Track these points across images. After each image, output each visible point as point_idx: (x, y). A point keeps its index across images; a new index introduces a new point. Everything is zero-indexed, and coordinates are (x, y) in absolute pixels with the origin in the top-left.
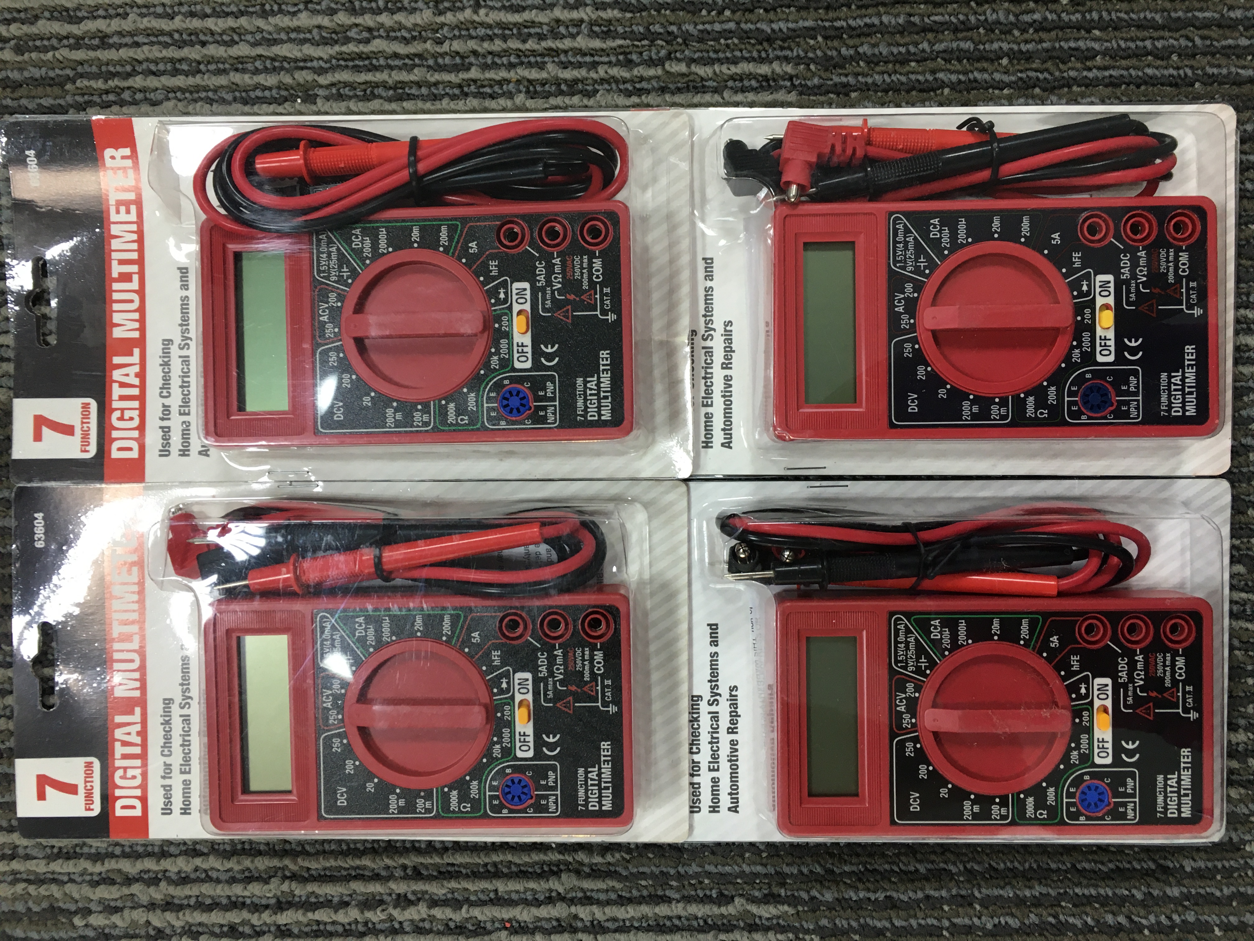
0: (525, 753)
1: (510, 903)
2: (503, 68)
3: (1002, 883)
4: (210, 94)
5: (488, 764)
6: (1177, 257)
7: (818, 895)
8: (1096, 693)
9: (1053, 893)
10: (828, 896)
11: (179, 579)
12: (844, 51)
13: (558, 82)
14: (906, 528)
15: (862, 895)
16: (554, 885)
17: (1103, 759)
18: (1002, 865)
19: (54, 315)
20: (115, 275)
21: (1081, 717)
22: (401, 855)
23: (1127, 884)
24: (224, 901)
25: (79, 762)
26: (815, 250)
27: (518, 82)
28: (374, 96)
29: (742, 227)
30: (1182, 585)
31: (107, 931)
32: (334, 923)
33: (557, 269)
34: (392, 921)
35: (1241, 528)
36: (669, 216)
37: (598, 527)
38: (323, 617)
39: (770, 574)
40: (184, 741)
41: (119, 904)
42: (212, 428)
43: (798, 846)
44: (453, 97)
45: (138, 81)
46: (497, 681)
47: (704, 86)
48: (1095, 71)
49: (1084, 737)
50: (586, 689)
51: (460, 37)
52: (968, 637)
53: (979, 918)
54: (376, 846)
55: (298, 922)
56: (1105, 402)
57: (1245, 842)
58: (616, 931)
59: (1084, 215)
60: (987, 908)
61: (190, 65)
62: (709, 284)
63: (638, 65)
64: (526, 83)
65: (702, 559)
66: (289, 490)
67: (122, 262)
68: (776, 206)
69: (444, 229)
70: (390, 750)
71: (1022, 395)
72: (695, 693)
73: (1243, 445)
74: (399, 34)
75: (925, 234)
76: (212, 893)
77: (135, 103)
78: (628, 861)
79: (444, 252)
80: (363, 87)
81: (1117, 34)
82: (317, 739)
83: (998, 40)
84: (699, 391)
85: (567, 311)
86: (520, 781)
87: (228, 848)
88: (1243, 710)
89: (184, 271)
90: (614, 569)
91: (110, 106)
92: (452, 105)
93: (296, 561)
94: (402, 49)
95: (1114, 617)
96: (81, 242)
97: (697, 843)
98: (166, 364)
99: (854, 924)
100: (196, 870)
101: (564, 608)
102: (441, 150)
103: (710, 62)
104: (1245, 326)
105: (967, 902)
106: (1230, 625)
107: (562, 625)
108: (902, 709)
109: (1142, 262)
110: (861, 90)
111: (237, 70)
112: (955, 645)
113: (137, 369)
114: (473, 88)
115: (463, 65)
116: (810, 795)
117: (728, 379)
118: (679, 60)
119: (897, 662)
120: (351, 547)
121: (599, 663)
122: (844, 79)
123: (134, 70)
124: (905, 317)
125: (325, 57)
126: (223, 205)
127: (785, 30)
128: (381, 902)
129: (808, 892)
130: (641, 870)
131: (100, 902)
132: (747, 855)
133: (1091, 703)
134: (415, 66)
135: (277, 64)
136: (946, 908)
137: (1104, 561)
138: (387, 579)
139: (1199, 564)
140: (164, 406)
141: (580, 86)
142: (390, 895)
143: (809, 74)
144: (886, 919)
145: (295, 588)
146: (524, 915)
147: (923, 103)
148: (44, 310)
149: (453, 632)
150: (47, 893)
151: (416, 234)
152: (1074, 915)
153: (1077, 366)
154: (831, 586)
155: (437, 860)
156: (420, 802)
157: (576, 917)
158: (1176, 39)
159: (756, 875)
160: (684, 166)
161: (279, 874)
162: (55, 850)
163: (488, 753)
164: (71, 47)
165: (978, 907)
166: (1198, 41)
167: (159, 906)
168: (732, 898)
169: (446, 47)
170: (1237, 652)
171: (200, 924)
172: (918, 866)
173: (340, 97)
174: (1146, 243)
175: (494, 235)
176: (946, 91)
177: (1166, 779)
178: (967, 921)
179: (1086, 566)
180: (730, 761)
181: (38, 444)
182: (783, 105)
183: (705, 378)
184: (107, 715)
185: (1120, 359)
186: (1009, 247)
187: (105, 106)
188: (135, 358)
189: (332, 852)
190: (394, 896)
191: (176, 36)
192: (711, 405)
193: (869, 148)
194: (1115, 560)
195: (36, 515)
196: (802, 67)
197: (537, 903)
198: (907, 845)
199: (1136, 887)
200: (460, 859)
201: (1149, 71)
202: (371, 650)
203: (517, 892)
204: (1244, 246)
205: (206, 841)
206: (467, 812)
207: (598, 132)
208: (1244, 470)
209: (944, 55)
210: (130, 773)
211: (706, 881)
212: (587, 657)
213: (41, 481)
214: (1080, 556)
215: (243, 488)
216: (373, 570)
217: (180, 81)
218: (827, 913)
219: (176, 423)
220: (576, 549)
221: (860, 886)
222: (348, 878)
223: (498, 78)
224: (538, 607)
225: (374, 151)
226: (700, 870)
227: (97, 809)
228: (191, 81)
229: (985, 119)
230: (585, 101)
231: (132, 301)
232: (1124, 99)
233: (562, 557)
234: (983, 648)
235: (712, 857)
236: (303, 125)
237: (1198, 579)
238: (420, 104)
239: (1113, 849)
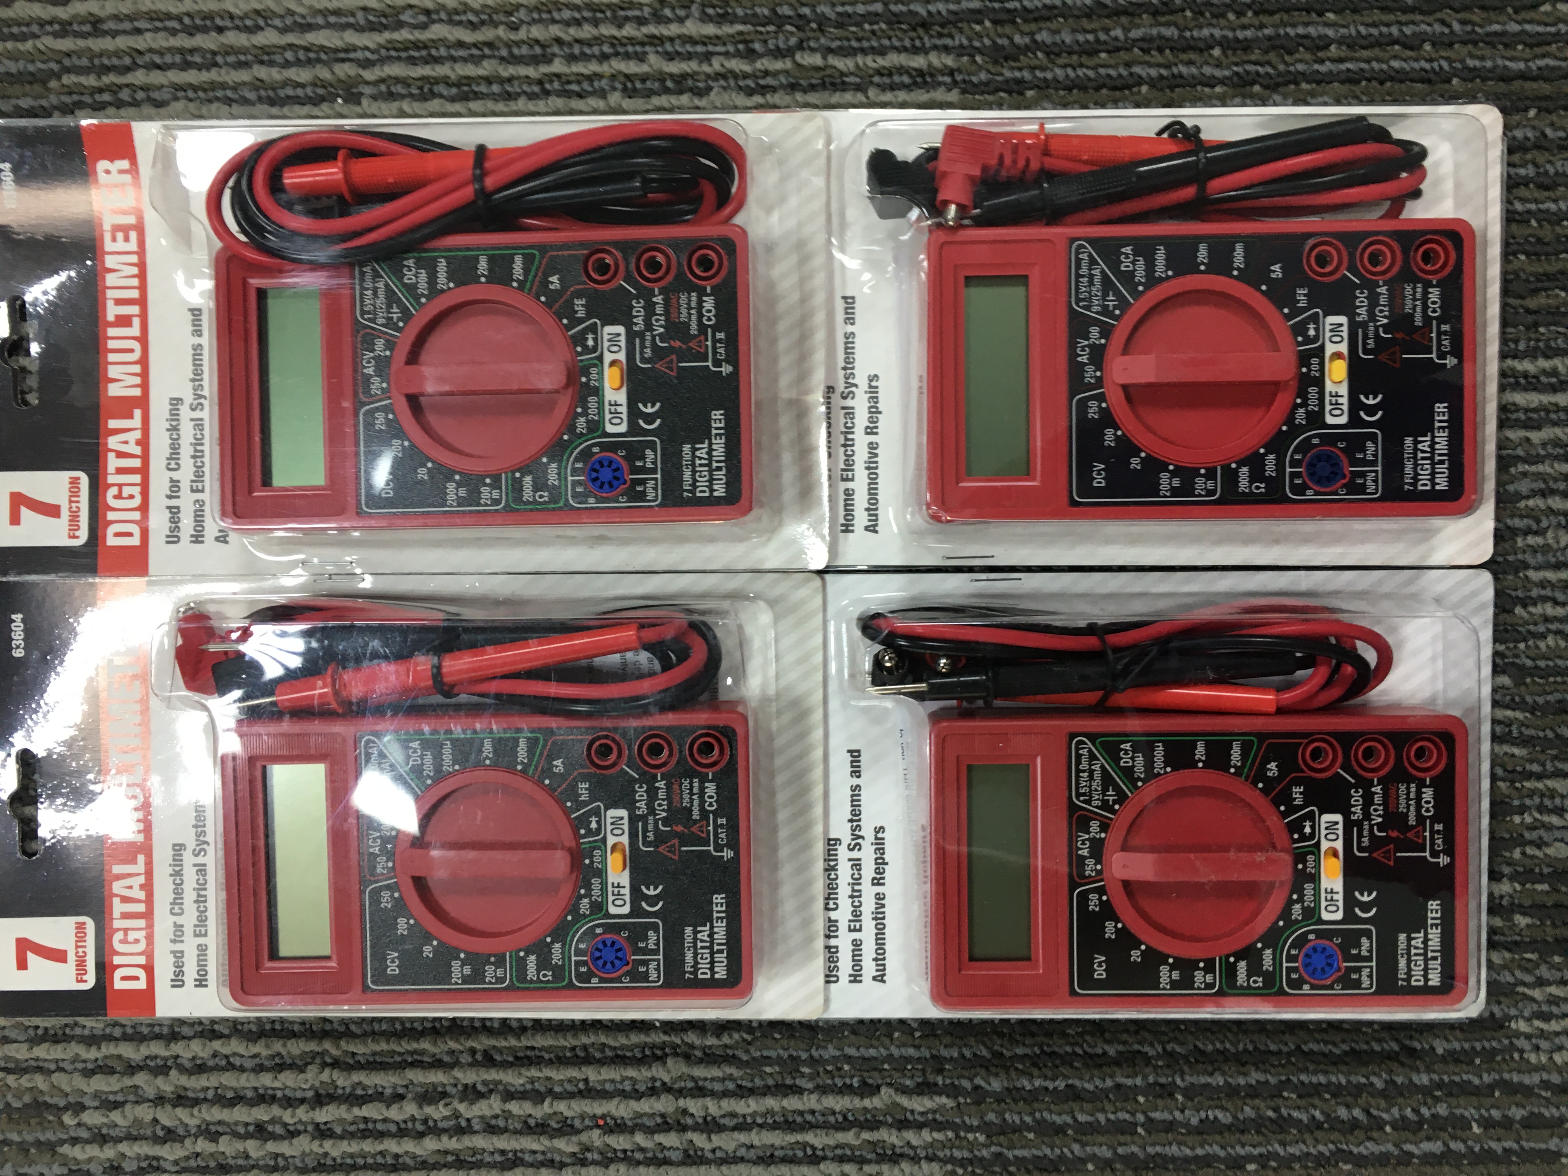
0: (620, 908)
1: (603, 1095)
2: (594, 61)
3: (1210, 1069)
4: (229, 93)
5: (575, 921)
6: (1425, 293)
7: (983, 1084)
8: (1324, 832)
9: (1273, 1080)
10: (996, 1085)
11: (190, 694)
12: (1017, 39)
13: (661, 77)
14: (1091, 629)
15: (1037, 1083)
16: (659, 1072)
17: (1332, 914)
18: (1210, 1047)
19: (34, 367)
20: (111, 318)
21: (1304, 862)
22: (469, 1036)
23: (1364, 1070)
24: (250, 1094)
25: (67, 924)
26: (978, 286)
27: (613, 77)
28: (433, 95)
29: (890, 258)
30: (1433, 700)
31: (104, 1131)
32: (385, 1120)
33: (659, 309)
34: (457, 1118)
35: (1506, 631)
36: (800, 245)
37: (710, 629)
38: (368, 742)
39: (923, 686)
40: (199, 896)
41: (120, 1098)
42: (229, 508)
43: (959, 1023)
44: (532, 96)
45: (139, 77)
46: (584, 820)
47: (844, 83)
48: (1328, 63)
49: (1308, 887)
50: (694, 829)
51: (540, 21)
52: (1166, 764)
53: (1182, 1111)
54: (437, 1025)
55: (341, 1121)
56: (1335, 474)
57: (1510, 1019)
58: (734, 1129)
59: (1311, 242)
60: (1192, 1100)
61: (203, 57)
62: (850, 329)
63: (760, 56)
64: (622, 79)
65: (840, 671)
66: (327, 585)
67: (119, 302)
68: (930, 231)
69: (518, 262)
70: (451, 905)
71: (1234, 466)
72: (832, 836)
73: (1509, 528)
74: (464, 18)
75: (1114, 266)
76: (234, 1084)
77: (135, 104)
78: (749, 1043)
79: (519, 288)
80: (419, 83)
81: (1357, 17)
82: (362, 892)
83: (1211, 25)
84: (837, 461)
85: (671, 361)
86: (613, 943)
87: (254, 1028)
88: (1507, 854)
89: (196, 312)
90: (729, 681)
91: (104, 108)
92: (531, 106)
93: (335, 671)
94: (468, 36)
95: (1346, 739)
96: (70, 278)
97: (835, 1020)
98: (174, 429)
99: (1028, 1119)
100: (215, 1055)
101: (669, 729)
102: (513, 161)
103: (850, 52)
104: (1512, 380)
105: (1166, 1092)
106: (1492, 750)
107: (666, 752)
108: (1085, 853)
109: (1383, 300)
110: (1038, 87)
111: (262, 62)
112: (1150, 774)
113: (138, 435)
114: (556, 85)
115: (543, 55)
116: (972, 959)
117: (873, 446)
118: (812, 50)
119: (1078, 795)
120: (401, 656)
121: (711, 797)
122: (1018, 74)
123: (134, 63)
124: (1090, 369)
125: (372, 46)
126: (243, 231)
127: (944, 13)
128: (444, 1095)
129: (971, 1080)
130: (766, 1053)
131: (96, 1095)
132: (896, 1035)
133: (1318, 845)
134: (484, 57)
135: (312, 55)
136: (1141, 1099)
137: (1337, 669)
138: (448, 694)
139: (1453, 674)
140: (172, 480)
141: (690, 82)
142: (455, 1085)
143: (974, 68)
144: (1067, 1113)
145: (334, 705)
146: (621, 1109)
147: (1116, 103)
148: (23, 361)
149: (530, 760)
150: (29, 1085)
151: (483, 265)
152: (1299, 1108)
153: (1302, 429)
154: (998, 703)
155: (513, 1042)
156: (490, 969)
157: (685, 1112)
158: (1429, 25)
159: (908, 1059)
160: (819, 182)
161: (318, 1060)
162: (40, 1032)
163: (574, 909)
164: (56, 35)
165: (1180, 1098)
166: (1456, 27)
167: (170, 1101)
168: (878, 1088)
169: (522, 34)
170: (1501, 784)
171: (220, 1123)
172: (1107, 1048)
173: (391, 96)
174: (1388, 276)
175: (579, 267)
176: (1144, 89)
177: (1409, 939)
178: (1166, 1116)
179: (1311, 677)
180: (875, 919)
181: (15, 528)
182: (942, 105)
183: (845, 446)
184: (102, 863)
185: (1354, 420)
186: (1219, 282)
187: (97, 108)
188: (137, 421)
189: (383, 1033)
190: (460, 1087)
191: (187, 20)
192: (852, 480)
193: (1047, 160)
194: (1350, 669)
195: (14, 617)
196: (965, 58)
197: (637, 1095)
198: (1093, 1022)
199: (1375, 1074)
200: (540, 1041)
201: (1396, 64)
202: (429, 782)
203: (612, 1081)
204: (1511, 281)
205: (226, 1020)
206: (548, 982)
207: (710, 139)
208: (1511, 558)
209: (1141, 44)
210: (132, 936)
211: (846, 1067)
212: (695, 790)
213: (19, 574)
214: (1304, 664)
215: (269, 583)
216: (430, 682)
217: (191, 77)
218: (995, 1105)
219: (186, 502)
220: (683, 656)
221: (1036, 1072)
222: (403, 1066)
223: (585, 71)
224: (635, 729)
225: (431, 163)
226: (838, 1053)
227: (90, 981)
228: (204, 76)
229: (1189, 123)
230: (697, 102)
231: (131, 351)
232: (1364, 98)
233: (667, 666)
234: (1187, 778)
235: (853, 1037)
236: (340, 130)
237: (1453, 694)
238: (490, 105)
239: (1346, 1026)
